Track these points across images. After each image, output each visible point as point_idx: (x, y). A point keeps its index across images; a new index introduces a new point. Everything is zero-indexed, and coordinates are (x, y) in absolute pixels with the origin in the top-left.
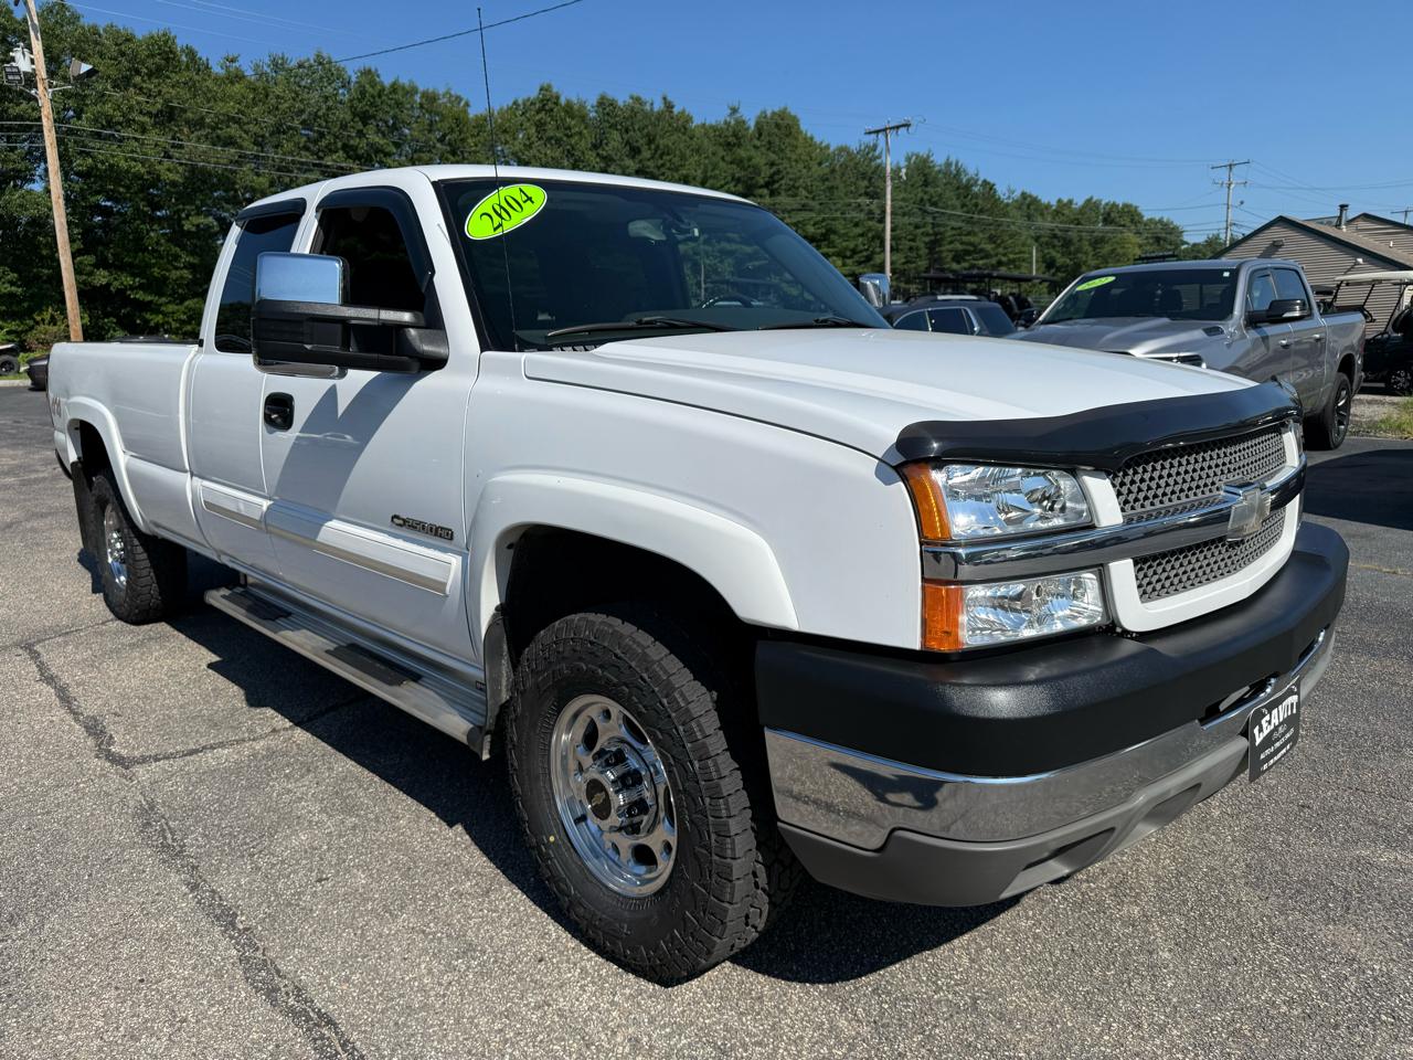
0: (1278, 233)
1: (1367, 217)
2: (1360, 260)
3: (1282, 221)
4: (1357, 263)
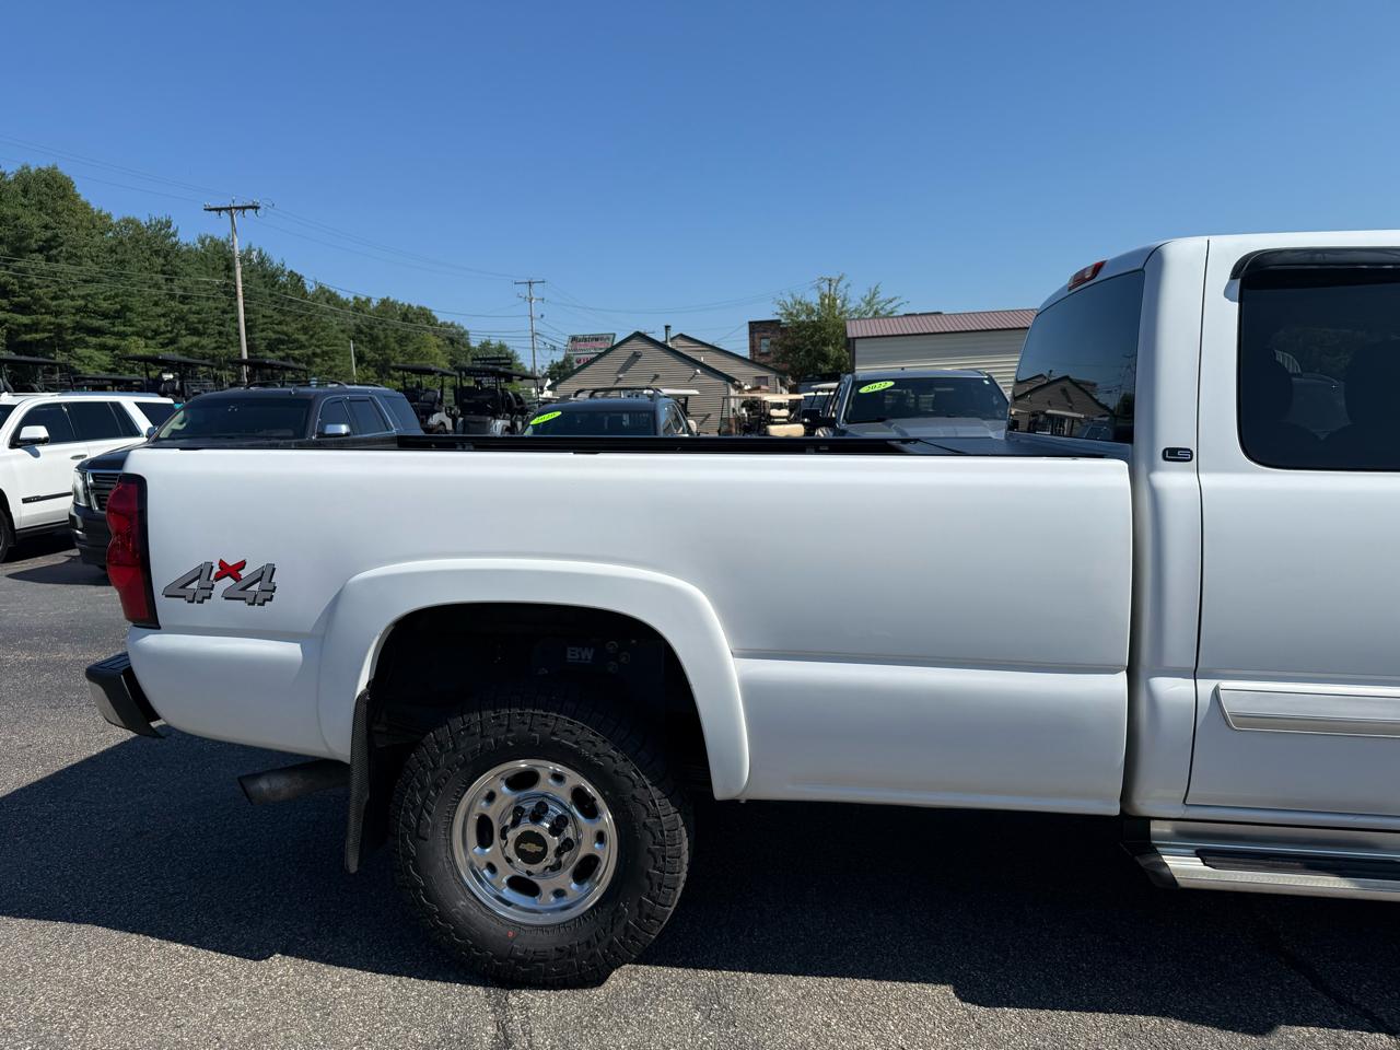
0: (637, 345)
1: (682, 336)
2: (698, 371)
3: (639, 336)
4: (696, 373)
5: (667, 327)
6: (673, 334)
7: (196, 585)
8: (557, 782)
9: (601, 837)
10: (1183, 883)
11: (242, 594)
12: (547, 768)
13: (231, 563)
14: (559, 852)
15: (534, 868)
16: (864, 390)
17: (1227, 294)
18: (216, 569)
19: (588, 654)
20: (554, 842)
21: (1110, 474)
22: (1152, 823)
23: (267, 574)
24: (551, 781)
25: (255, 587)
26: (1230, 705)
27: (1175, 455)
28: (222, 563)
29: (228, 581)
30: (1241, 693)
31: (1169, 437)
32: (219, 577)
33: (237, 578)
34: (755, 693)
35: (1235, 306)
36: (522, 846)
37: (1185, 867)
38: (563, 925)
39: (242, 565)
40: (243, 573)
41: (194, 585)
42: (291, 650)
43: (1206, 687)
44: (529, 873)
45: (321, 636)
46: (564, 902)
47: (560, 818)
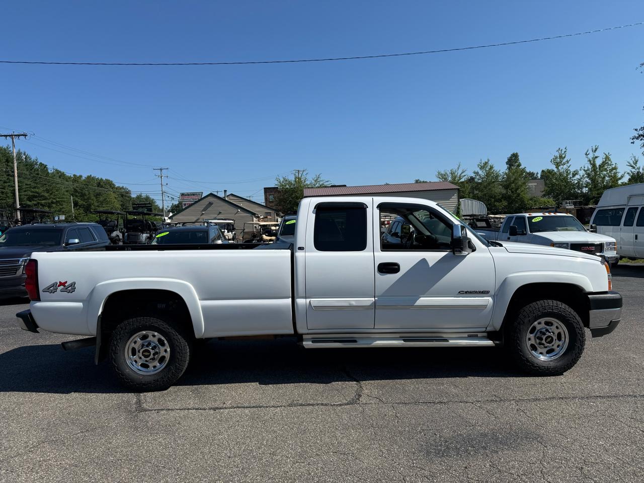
0: (211, 199)
3: (212, 195)
4: (238, 211)
5: (225, 191)
6: (228, 193)
7: (52, 289)
8: (154, 337)
9: (166, 351)
10: (306, 347)
11: (66, 290)
12: (150, 333)
13: (63, 282)
14: (154, 355)
15: (148, 359)
16: (287, 223)
17: (313, 212)
18: (58, 284)
19: (164, 306)
20: (152, 352)
21: (288, 253)
22: (303, 336)
23: (73, 285)
24: (152, 337)
25: (70, 288)
26: (313, 305)
27: (301, 249)
28: (60, 282)
29: (62, 287)
30: (316, 301)
31: (299, 245)
32: (59, 286)
33: (64, 286)
34: (205, 309)
35: (315, 215)
36: (144, 354)
37: (308, 344)
38: (155, 374)
39: (66, 282)
40: (66, 285)
41: (52, 288)
42: (80, 305)
43: (308, 300)
44: (146, 361)
45: (89, 300)
46: (156, 368)
47: (154, 346)
